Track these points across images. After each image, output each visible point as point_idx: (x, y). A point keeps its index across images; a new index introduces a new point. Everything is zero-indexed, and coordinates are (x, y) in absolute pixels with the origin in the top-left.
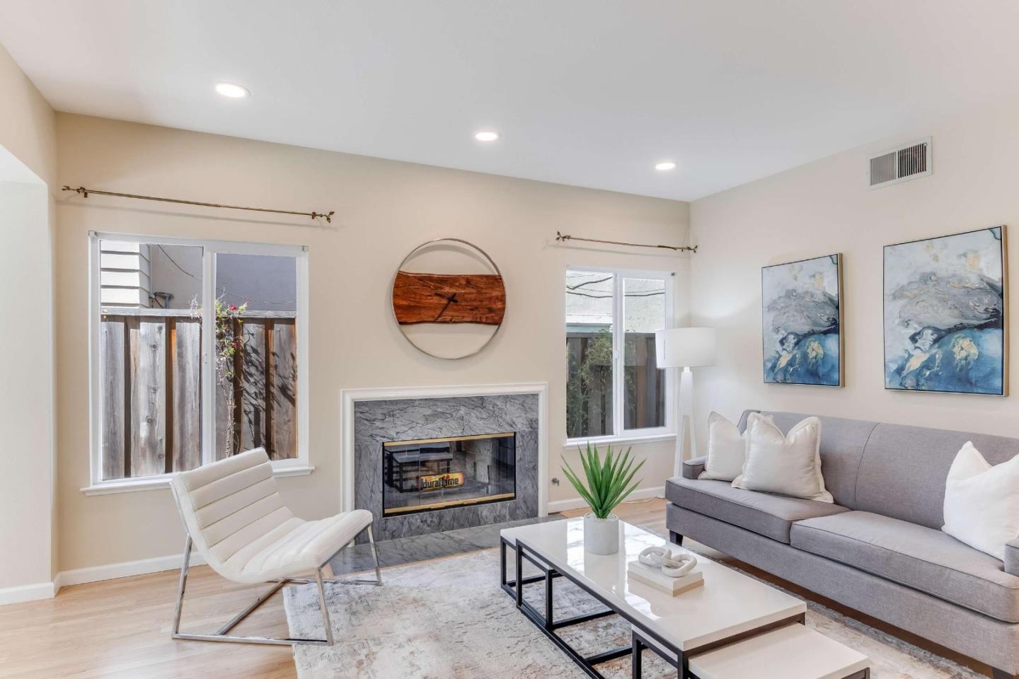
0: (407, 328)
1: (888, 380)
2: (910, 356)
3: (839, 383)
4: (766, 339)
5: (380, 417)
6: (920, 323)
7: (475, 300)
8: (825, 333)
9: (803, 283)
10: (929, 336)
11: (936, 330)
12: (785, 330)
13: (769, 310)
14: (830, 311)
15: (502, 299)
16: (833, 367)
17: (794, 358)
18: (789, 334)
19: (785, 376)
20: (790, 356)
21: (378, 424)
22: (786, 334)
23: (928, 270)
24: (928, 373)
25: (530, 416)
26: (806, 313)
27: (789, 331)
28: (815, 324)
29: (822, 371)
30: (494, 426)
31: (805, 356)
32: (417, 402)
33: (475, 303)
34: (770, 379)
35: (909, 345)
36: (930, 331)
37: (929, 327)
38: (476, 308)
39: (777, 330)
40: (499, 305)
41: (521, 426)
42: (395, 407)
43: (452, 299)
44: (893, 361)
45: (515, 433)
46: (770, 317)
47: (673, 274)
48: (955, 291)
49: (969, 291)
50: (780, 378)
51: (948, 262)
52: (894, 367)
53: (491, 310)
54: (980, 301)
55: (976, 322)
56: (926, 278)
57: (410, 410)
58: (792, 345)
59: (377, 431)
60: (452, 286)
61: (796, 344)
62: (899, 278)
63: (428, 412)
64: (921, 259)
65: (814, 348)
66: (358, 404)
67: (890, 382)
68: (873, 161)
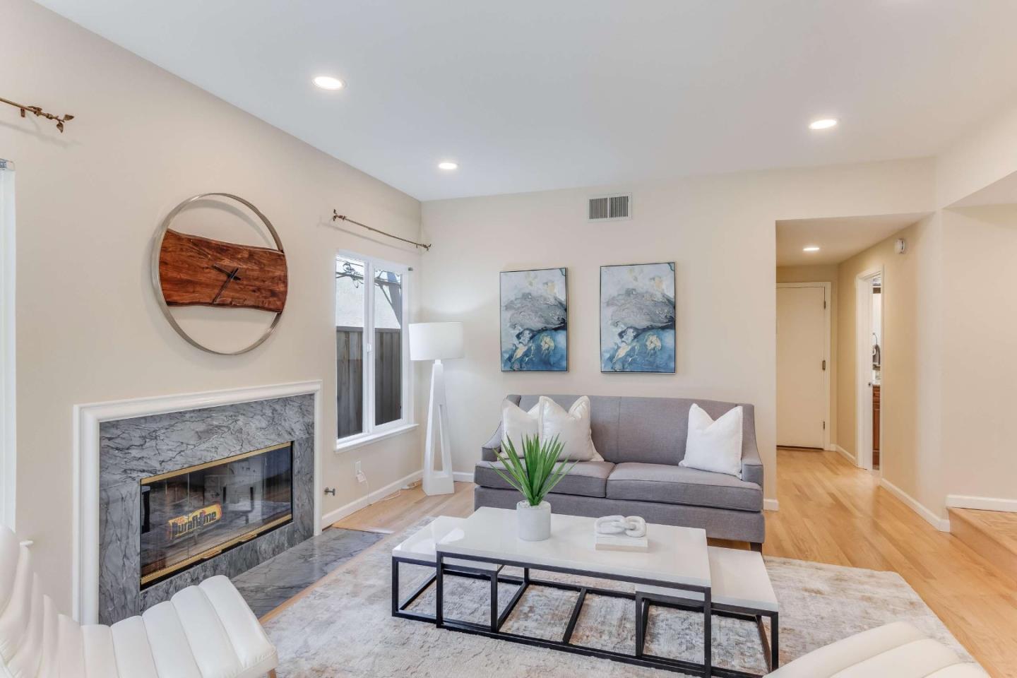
0: (176, 312)
2: (619, 348)
3: (566, 369)
4: (503, 334)
5: (137, 442)
6: (625, 324)
7: (257, 279)
8: (556, 329)
9: (537, 289)
10: (631, 333)
11: (636, 329)
12: (522, 326)
13: (506, 309)
14: (559, 312)
15: (284, 280)
16: (562, 356)
17: (529, 350)
18: (525, 330)
19: (521, 365)
20: (526, 348)
21: (135, 453)
22: (522, 330)
23: (631, 287)
24: (630, 359)
25: (306, 420)
26: (540, 313)
27: (525, 327)
28: (547, 322)
29: (552, 360)
30: (273, 437)
31: (539, 348)
32: (188, 416)
33: (257, 283)
34: (508, 368)
36: (632, 330)
37: (631, 327)
38: (259, 289)
39: (514, 326)
40: (281, 288)
41: (299, 434)
42: (160, 425)
43: (233, 275)
45: (292, 442)
46: (508, 315)
47: (410, 269)
48: (648, 303)
49: (656, 304)
50: (516, 366)
51: (643, 284)
53: (273, 294)
54: (663, 310)
55: (660, 325)
56: (629, 293)
57: (180, 426)
58: (527, 339)
59: (134, 464)
60: (233, 258)
61: (531, 338)
62: (611, 290)
63: (201, 427)
64: (626, 278)
65: (547, 342)
66: (105, 427)
68: (592, 201)
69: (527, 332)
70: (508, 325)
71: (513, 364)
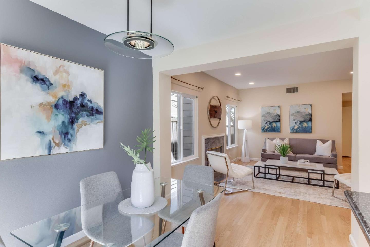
0: (211, 119)
1: (290, 131)
2: (295, 126)
3: (280, 132)
4: (262, 123)
6: (297, 120)
8: (277, 122)
9: (271, 111)
10: (299, 123)
11: (300, 121)
12: (267, 121)
13: (263, 116)
14: (278, 117)
16: (279, 129)
17: (269, 127)
19: (267, 131)
20: (268, 126)
21: (207, 145)
23: (299, 110)
24: (298, 129)
25: (223, 142)
26: (272, 117)
27: (268, 121)
28: (274, 120)
29: (276, 129)
31: (272, 126)
32: (211, 139)
35: (295, 124)
36: (299, 122)
37: (299, 121)
38: (219, 114)
39: (265, 121)
41: (222, 145)
43: (216, 112)
44: (291, 127)
46: (263, 118)
47: (236, 107)
48: (303, 115)
50: (265, 131)
51: (302, 110)
52: (292, 128)
54: (308, 117)
55: (307, 120)
56: (298, 112)
57: (210, 141)
58: (268, 124)
60: (216, 108)
61: (270, 124)
62: (293, 111)
64: (298, 109)
65: (274, 125)
67: (291, 131)
68: (287, 89)
69: (268, 122)
70: (263, 120)
71: (264, 130)
